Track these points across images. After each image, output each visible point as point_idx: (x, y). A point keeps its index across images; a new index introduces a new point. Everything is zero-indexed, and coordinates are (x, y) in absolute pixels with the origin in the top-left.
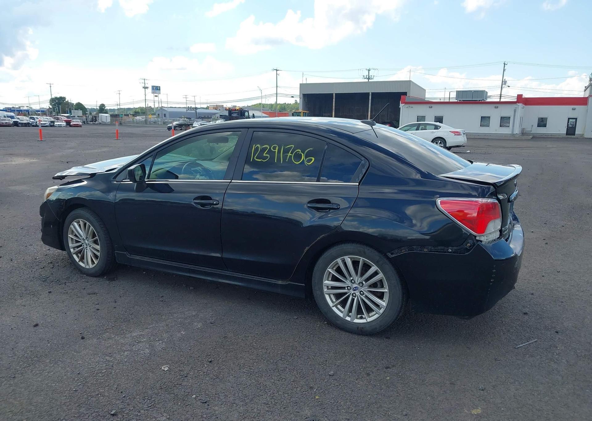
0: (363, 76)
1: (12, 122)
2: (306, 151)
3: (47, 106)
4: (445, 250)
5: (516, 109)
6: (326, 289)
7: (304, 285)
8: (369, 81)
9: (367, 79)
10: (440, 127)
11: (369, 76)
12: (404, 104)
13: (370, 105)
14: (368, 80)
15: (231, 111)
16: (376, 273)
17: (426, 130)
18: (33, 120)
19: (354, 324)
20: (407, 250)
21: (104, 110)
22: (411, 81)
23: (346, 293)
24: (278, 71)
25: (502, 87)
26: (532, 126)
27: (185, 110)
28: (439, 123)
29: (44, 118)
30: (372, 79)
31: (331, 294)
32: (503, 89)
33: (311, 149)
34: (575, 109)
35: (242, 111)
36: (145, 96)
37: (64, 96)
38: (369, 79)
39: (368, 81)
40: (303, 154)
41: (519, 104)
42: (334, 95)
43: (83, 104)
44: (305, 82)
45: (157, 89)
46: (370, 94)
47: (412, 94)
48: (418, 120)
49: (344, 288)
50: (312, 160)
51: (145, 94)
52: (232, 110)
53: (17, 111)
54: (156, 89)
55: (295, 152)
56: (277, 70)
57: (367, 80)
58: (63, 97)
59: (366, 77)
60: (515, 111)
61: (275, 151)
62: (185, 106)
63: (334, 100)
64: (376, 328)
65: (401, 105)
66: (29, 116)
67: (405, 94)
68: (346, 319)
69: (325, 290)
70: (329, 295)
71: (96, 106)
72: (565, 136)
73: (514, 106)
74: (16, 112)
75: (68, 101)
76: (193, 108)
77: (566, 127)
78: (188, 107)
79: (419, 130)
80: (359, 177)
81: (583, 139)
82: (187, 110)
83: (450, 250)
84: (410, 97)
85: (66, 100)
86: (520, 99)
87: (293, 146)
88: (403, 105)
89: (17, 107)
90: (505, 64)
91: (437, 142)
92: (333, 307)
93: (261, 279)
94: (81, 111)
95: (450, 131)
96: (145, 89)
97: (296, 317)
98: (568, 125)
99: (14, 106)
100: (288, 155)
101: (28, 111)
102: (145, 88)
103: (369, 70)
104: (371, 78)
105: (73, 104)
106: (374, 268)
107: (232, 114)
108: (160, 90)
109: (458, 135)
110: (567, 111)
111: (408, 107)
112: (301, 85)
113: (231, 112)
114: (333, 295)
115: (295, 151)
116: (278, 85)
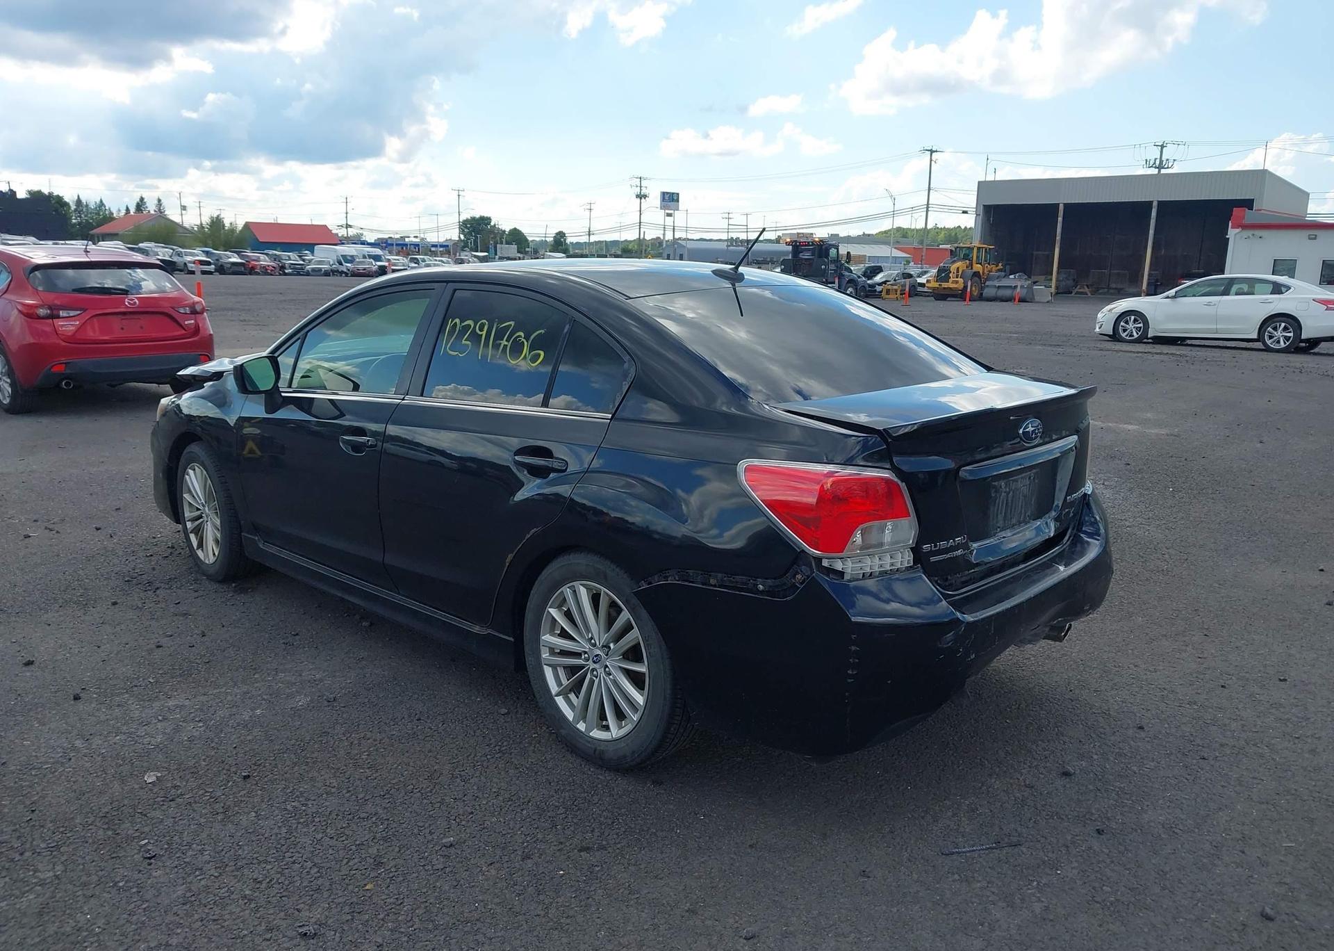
0: (1146, 160)
1: (376, 266)
2: (532, 337)
3: (454, 235)
4: (750, 586)
6: (548, 655)
7: (511, 639)
8: (1162, 172)
9: (1156, 167)
10: (1288, 288)
11: (1161, 161)
12: (1237, 230)
13: (1151, 232)
14: (1157, 170)
15: (798, 246)
16: (627, 628)
17: (1253, 294)
18: (416, 263)
19: (590, 740)
20: (677, 579)
21: (562, 246)
22: (1266, 170)
23: (582, 667)
24: (934, 154)
27: (723, 246)
28: (1287, 277)
29: (436, 260)
30: (1168, 168)
31: (559, 665)
33: (540, 331)
35: (824, 247)
36: (641, 214)
37: (489, 216)
38: (1160, 167)
39: (1159, 171)
40: (526, 343)
42: (1061, 207)
43: (523, 231)
44: (990, 178)
45: (673, 200)
46: (1155, 204)
47: (1268, 204)
48: (1276, 269)
49: (578, 655)
50: (539, 355)
51: (640, 211)
52: (800, 245)
53: (397, 245)
54: (670, 200)
55: (513, 338)
56: (932, 152)
57: (1155, 171)
58: (485, 216)
59: (1155, 163)
61: (482, 335)
62: (724, 237)
63: (1060, 219)
64: (625, 757)
65: (1232, 233)
66: (410, 257)
67: (1248, 204)
68: (578, 726)
69: (545, 655)
70: (554, 667)
71: (544, 235)
74: (395, 246)
75: (495, 225)
76: (742, 241)
78: (732, 238)
79: (1228, 295)
80: (615, 399)
82: (729, 246)
83: (761, 587)
84: (1262, 212)
85: (492, 224)
87: (512, 323)
88: (1235, 232)
89: (398, 236)
92: (556, 696)
93: (447, 618)
94: (516, 246)
95: (1313, 300)
96: (641, 199)
97: (504, 711)
99: (392, 236)
100: (501, 344)
101: (416, 245)
102: (641, 196)
103: (1162, 147)
104: (1166, 166)
105: (505, 231)
106: (625, 615)
107: (801, 254)
108: (678, 201)
111: (1249, 237)
112: (982, 186)
113: (797, 248)
114: (564, 667)
115: (514, 334)
116: (931, 186)
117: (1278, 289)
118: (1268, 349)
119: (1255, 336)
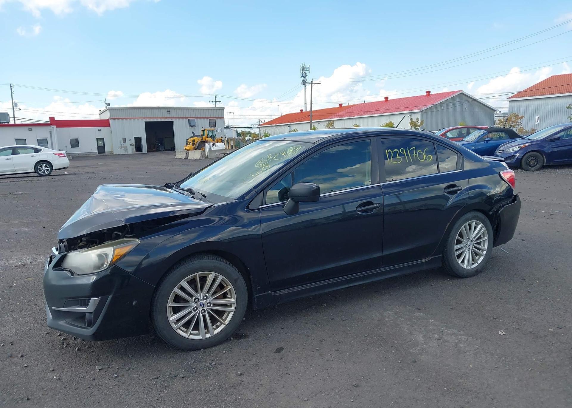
5: (51, 131)
25: (13, 110)
26: (66, 147)
32: (15, 112)
34: (100, 130)
41: (53, 126)
60: (51, 133)
72: (97, 154)
73: (49, 128)
77: (97, 147)
81: (112, 156)
86: (53, 122)
90: (11, 87)
91: (42, 166)
98: (98, 144)
109: (63, 157)
110: (93, 133)
117: (37, 151)
118: (41, 175)
119: (34, 171)
